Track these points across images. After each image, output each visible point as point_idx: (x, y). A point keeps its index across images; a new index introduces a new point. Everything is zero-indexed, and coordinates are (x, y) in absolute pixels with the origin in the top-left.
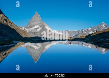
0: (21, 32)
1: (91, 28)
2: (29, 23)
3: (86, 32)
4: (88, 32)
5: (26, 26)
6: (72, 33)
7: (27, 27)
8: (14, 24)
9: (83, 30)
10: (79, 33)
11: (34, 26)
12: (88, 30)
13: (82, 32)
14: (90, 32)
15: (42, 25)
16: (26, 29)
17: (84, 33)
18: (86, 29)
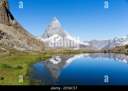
0: (38, 43)
1: (126, 37)
2: (46, 31)
3: (120, 41)
4: (122, 42)
5: (42, 35)
6: (101, 44)
7: (43, 37)
8: (28, 33)
9: (116, 40)
10: (110, 43)
11: (52, 35)
12: (122, 39)
13: (115, 42)
14: (125, 41)
15: (62, 34)
16: (41, 38)
17: (117, 43)
18: (120, 38)
